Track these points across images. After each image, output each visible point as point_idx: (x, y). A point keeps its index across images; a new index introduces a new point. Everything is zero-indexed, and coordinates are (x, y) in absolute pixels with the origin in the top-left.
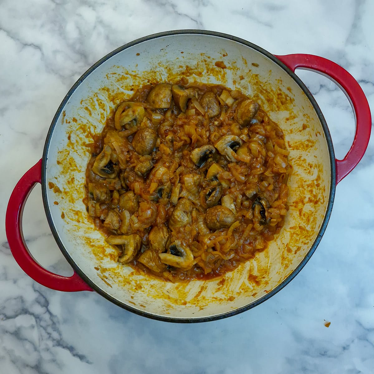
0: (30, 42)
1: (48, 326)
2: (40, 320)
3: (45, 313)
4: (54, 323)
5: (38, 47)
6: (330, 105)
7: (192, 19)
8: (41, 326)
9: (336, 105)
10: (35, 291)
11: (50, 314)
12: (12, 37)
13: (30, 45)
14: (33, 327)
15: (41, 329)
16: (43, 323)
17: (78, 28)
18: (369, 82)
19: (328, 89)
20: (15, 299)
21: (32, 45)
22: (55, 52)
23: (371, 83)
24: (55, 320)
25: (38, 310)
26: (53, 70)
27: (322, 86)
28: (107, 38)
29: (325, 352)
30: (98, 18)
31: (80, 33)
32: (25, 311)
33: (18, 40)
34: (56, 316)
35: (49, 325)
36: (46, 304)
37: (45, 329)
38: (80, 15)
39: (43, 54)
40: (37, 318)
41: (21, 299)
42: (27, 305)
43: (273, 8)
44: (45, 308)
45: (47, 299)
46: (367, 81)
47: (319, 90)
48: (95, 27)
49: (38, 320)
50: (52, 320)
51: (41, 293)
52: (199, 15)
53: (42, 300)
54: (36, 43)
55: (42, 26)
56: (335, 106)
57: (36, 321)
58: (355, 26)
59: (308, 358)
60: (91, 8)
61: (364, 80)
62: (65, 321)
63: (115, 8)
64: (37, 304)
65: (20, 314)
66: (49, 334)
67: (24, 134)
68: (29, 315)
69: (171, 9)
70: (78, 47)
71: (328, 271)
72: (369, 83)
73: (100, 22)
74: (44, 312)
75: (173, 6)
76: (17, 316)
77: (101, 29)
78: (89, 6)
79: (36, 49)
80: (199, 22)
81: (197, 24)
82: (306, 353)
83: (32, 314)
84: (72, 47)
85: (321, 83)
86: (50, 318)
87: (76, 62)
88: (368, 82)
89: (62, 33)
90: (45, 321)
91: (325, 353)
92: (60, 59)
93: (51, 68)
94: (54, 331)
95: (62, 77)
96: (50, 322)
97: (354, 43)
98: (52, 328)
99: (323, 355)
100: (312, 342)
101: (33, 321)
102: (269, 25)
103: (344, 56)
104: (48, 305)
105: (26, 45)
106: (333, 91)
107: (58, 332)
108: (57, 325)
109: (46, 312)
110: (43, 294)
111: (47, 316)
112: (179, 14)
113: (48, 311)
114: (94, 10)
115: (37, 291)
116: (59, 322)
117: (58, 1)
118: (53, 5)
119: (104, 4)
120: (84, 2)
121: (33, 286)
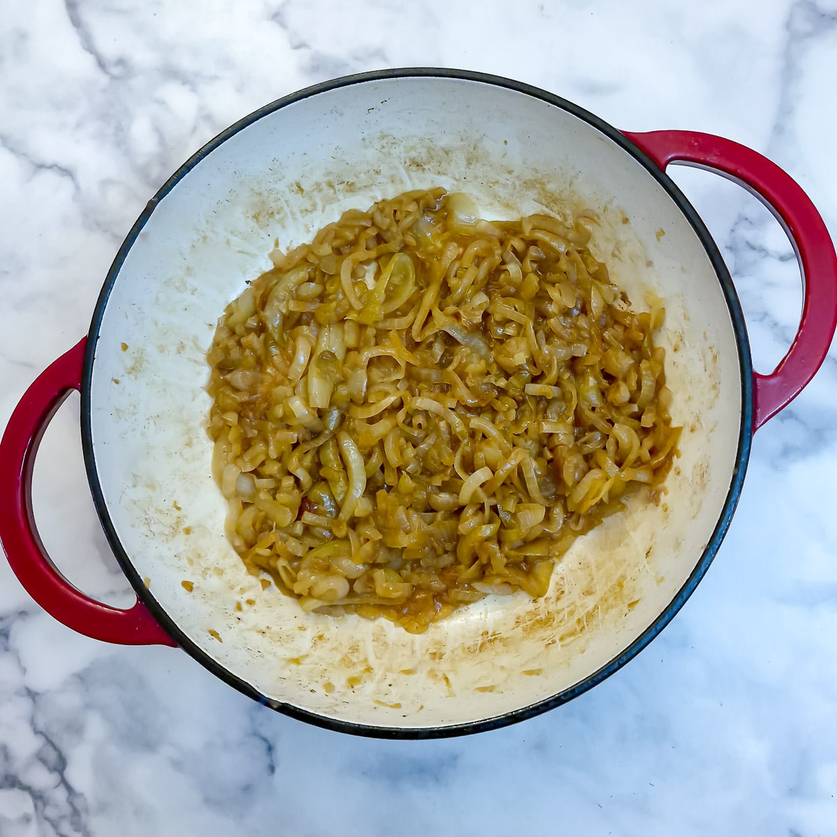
0: (49, 161)
1: (63, 817)
2: (45, 804)
4: (76, 812)
5: (67, 172)
8: (47, 819)
10: (37, 732)
11: (69, 788)
12: (12, 150)
13: (51, 167)
14: (26, 819)
15: (47, 825)
16: (50, 812)
17: (158, 130)
21: (55, 168)
22: (106, 183)
24: (79, 804)
25: (41, 778)
26: (98, 224)
30: (201, 108)
31: (162, 141)
33: (25, 155)
34: (82, 795)
36: (60, 766)
37: (55, 825)
38: (161, 102)
39: (77, 188)
40: (39, 797)
42: (17, 767)
45: (63, 754)
50: (71, 804)
51: (50, 738)
53: (52, 756)
54: (64, 162)
55: (79, 125)
57: (36, 806)
58: (779, 130)
60: (187, 87)
62: (103, 808)
67: (28, 365)
68: (20, 791)
71: (721, 705)
73: (207, 117)
78: (184, 83)
79: (63, 176)
83: (27, 788)
86: (67, 801)
89: (120, 140)
90: (56, 806)
94: (75, 830)
96: (67, 809)
98: (72, 823)
101: (27, 805)
104: (64, 769)
105: (41, 166)
108: (84, 816)
109: (59, 785)
110: (55, 740)
111: (60, 795)
113: (64, 782)
114: (194, 90)
115: (41, 733)
116: (87, 810)
117: (115, 71)
118: (104, 80)
119: (215, 78)
120: (172, 73)
121: (32, 722)
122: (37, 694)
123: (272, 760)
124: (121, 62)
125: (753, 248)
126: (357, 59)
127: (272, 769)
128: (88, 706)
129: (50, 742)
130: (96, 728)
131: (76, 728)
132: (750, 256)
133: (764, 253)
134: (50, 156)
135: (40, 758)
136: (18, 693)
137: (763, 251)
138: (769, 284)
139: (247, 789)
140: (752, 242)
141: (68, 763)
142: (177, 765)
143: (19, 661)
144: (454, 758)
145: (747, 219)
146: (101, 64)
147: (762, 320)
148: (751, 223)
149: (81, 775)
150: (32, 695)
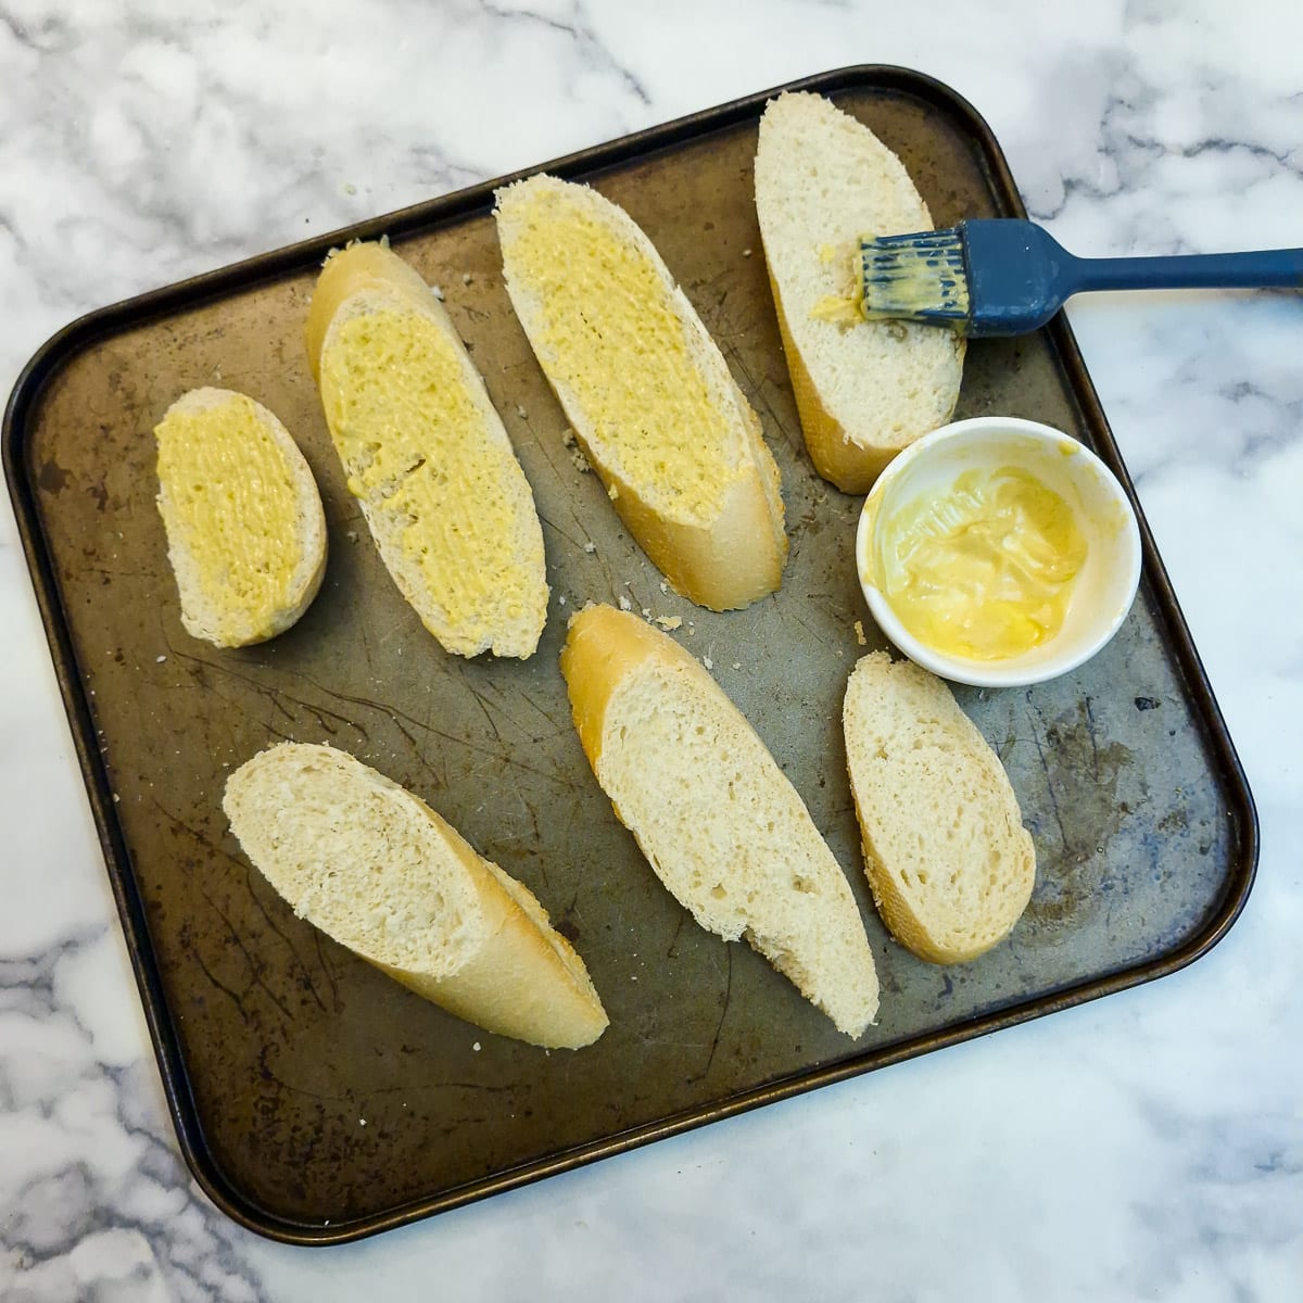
3: (184, 1210)
6: (1114, 245)
7: (553, 24)
9: (1134, 242)
18: (1236, 144)
19: (1096, 191)
20: (59, 1176)
23: (1245, 145)
27: (1069, 185)
28: (251, 141)
29: (1273, 1157)
32: (105, 1219)
35: (207, 1255)
41: (82, 1174)
44: (178, 1189)
46: (1227, 141)
47: (1064, 202)
48: (198, 112)
49: (159, 1243)
52: (578, 7)
56: (1133, 248)
59: (1215, 1192)
61: (1214, 139)
63: (263, 32)
64: (147, 1181)
65: (88, 1231)
66: (209, 1288)
70: (146, 191)
72: (1235, 148)
74: (180, 1209)
76: (73, 1242)
77: (222, 114)
80: (579, 32)
81: (575, 37)
82: (1205, 1172)
84: (125, 196)
85: (1066, 176)
87: (148, 250)
88: (1231, 145)
91: (1277, 1160)
93: (59, 288)
97: (1152, 19)
99: (1270, 1169)
100: (1218, 1127)
103: (1126, 68)
106: (1113, 194)
107: (244, 1278)
112: (504, 14)
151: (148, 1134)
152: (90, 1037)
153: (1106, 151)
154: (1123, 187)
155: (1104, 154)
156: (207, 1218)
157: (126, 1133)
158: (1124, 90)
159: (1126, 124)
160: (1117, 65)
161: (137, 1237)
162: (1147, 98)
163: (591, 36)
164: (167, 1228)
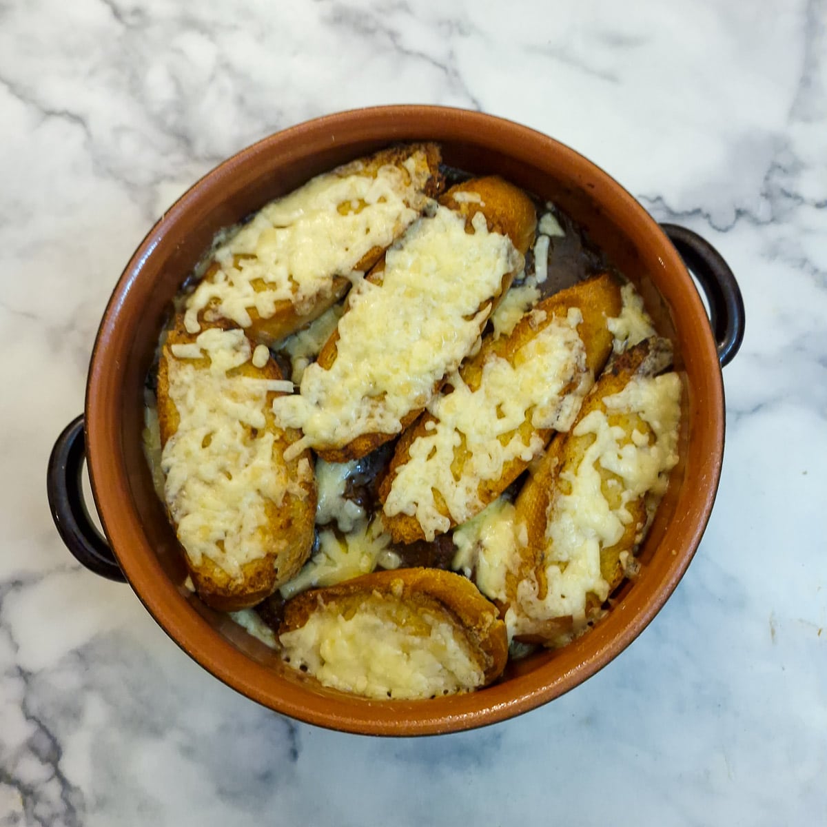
0: (59, 107)
1: (54, 816)
2: (36, 801)
3: (50, 780)
4: (71, 809)
5: (77, 119)
7: (435, 63)
8: (37, 818)
9: (776, 255)
10: (29, 717)
11: (64, 782)
12: (21, 97)
13: (61, 114)
14: (13, 819)
16: (42, 810)
17: (175, 78)
19: (755, 219)
21: (65, 114)
22: (119, 130)
24: (74, 799)
25: (32, 770)
26: (110, 171)
27: (739, 213)
28: (241, 101)
30: (220, 57)
31: (179, 89)
33: (34, 102)
34: (77, 789)
35: (58, 815)
36: (53, 755)
38: (179, 52)
39: (89, 135)
40: (29, 793)
43: (617, 41)
44: (49, 765)
45: (58, 742)
47: (734, 222)
48: (212, 78)
49: (29, 799)
50: (66, 800)
51: (43, 723)
52: (451, 55)
53: (45, 745)
54: (75, 108)
55: (92, 73)
56: (774, 259)
57: (24, 804)
58: (806, 82)
60: (205, 36)
62: (102, 803)
63: (261, 37)
64: (31, 754)
67: (30, 316)
68: (7, 785)
69: (386, 41)
70: (171, 119)
73: (226, 66)
74: (49, 778)
75: (393, 35)
77: (226, 82)
78: (202, 33)
79: (74, 122)
80: (450, 71)
81: (447, 73)
83: (15, 783)
84: (158, 120)
85: (738, 206)
86: (62, 795)
87: (165, 154)
89: (135, 88)
90: (49, 803)
92: (128, 147)
93: (106, 168)
95: (131, 186)
96: (60, 807)
97: (807, 119)
101: (15, 802)
102: (611, 77)
103: (786, 147)
104: (58, 759)
105: (50, 113)
106: (767, 223)
108: (79, 814)
110: (48, 727)
111: (53, 790)
112: (406, 52)
113: (58, 775)
114: (212, 39)
115: (34, 718)
116: (83, 807)
117: (131, 20)
118: (119, 29)
119: (234, 28)
120: (189, 23)
121: (24, 706)
122: (30, 674)
123: (294, 744)
124: (137, 12)
125: (788, 195)
126: (380, 10)
127: (294, 754)
128: (88, 687)
129: (43, 728)
130: (95, 711)
131: (73, 713)
132: (786, 203)
133: (799, 201)
134: (59, 102)
135: (32, 747)
136: (8, 673)
137: (797, 198)
138: (807, 231)
139: (266, 778)
140: (788, 189)
141: (64, 754)
142: (188, 752)
143: (11, 637)
144: (498, 736)
145: (780, 167)
146: (117, 13)
147: (802, 266)
148: (785, 171)
149: (76, 766)
150: (24, 675)
151: (39, 723)
152: (16, 648)
153: (767, 195)
154: (773, 220)
155: (764, 198)
156: (64, 789)
157: (24, 719)
158: (783, 160)
159: (780, 181)
160: (780, 144)
161: (16, 793)
162: (796, 168)
163: (456, 73)
164: (37, 790)
